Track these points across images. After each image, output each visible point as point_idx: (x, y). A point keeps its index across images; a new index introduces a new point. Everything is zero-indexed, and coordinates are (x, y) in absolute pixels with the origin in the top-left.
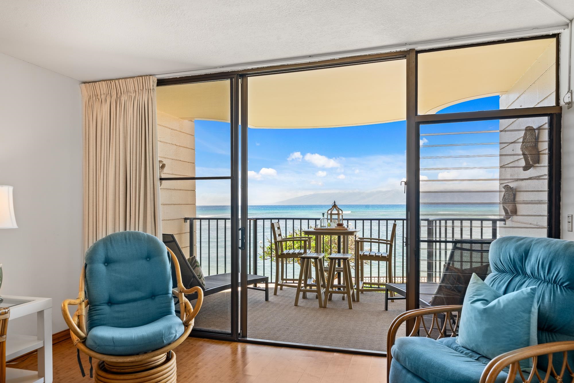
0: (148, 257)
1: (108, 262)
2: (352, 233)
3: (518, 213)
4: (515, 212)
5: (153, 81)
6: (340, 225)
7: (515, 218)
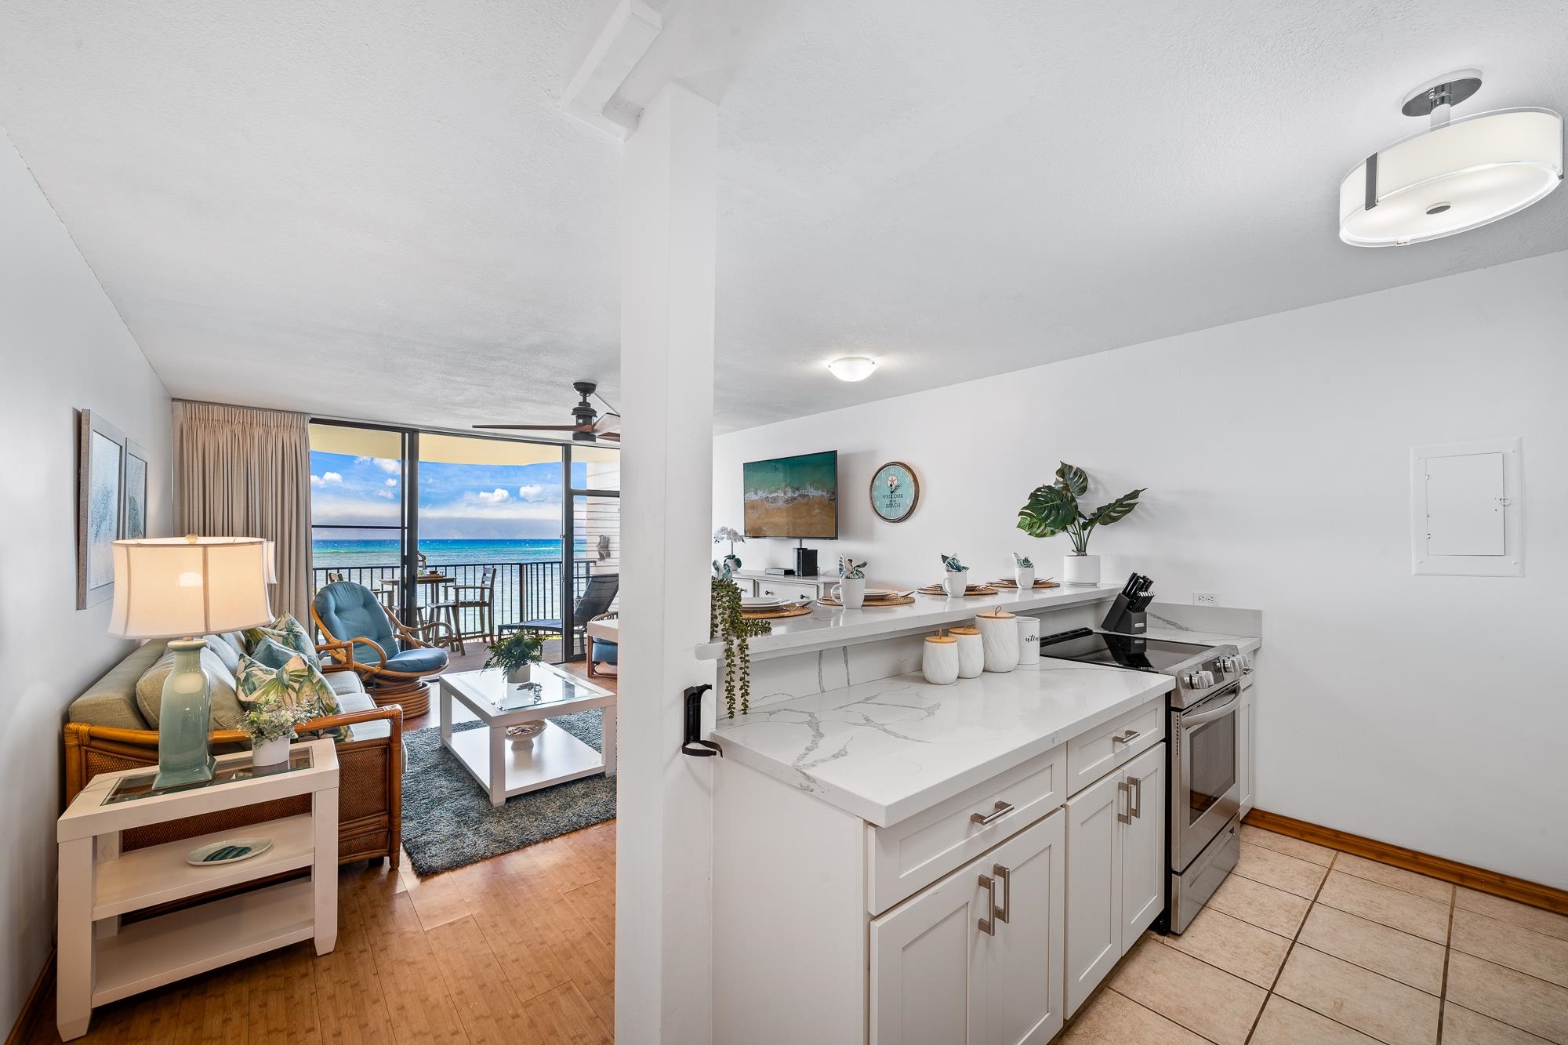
0: (365, 606)
1: (338, 611)
2: (451, 580)
3: (611, 556)
4: (609, 555)
5: (308, 418)
6: (435, 572)
7: (607, 560)
